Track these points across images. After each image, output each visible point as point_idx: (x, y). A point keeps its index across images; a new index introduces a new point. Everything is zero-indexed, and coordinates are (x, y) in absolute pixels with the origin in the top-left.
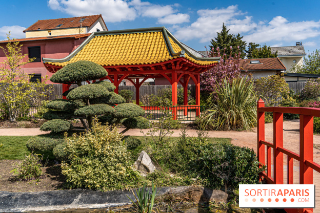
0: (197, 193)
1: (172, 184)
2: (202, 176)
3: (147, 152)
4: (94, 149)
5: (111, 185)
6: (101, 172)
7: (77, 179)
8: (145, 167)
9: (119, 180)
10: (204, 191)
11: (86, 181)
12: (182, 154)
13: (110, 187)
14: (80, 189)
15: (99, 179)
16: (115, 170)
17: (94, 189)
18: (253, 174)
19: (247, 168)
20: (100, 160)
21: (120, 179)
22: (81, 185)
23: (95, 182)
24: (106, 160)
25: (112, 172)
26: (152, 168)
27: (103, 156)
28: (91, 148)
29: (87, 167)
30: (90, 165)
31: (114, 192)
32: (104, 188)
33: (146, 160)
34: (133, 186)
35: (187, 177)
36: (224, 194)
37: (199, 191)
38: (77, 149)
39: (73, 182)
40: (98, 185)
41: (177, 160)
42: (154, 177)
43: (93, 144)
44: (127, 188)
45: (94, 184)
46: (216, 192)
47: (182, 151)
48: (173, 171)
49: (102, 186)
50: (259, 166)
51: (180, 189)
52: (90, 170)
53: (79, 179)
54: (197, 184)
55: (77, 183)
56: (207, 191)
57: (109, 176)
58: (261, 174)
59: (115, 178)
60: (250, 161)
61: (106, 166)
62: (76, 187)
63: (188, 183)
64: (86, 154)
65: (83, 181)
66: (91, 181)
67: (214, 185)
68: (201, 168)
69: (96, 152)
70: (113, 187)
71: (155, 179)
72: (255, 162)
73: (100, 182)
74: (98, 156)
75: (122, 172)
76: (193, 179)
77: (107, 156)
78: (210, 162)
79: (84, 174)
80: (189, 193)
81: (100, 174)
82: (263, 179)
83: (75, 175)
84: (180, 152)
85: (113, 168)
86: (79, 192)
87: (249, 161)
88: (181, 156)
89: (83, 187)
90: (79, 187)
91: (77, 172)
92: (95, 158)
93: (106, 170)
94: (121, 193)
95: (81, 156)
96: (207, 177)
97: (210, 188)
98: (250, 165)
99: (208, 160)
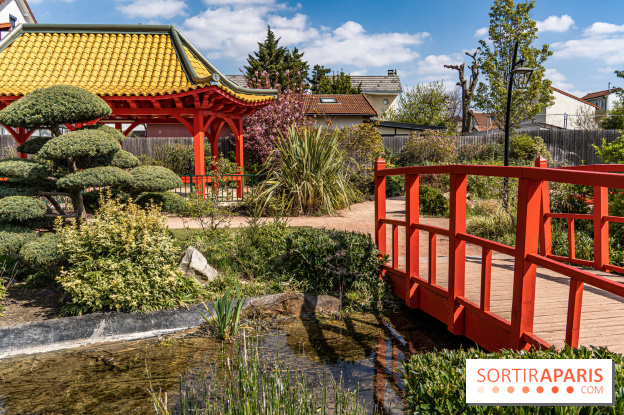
0: (295, 302)
1: (254, 293)
2: (299, 277)
3: (198, 248)
4: (120, 243)
5: (154, 302)
6: (139, 280)
7: (94, 296)
8: (198, 273)
9: (167, 293)
10: (306, 300)
11: (113, 296)
12: (257, 247)
13: (153, 305)
14: (99, 313)
15: (135, 293)
16: (160, 276)
17: (126, 309)
18: (371, 268)
19: (364, 260)
20: (133, 260)
21: (169, 290)
22: (101, 306)
23: (129, 298)
24: (146, 260)
25: (158, 279)
26: (212, 274)
27: (140, 253)
28: (114, 242)
29: (110, 274)
30: (116, 270)
31: (162, 312)
32: (144, 307)
33: (199, 262)
34: (190, 300)
35: (272, 282)
36: (334, 299)
37: (297, 298)
38: (84, 246)
39: (86, 301)
40: (135, 303)
41: (250, 258)
42: (220, 286)
43: (119, 235)
44: (182, 304)
45: (126, 301)
46: (323, 299)
47: (256, 244)
48: (246, 276)
49: (139, 305)
50: (379, 256)
51: (269, 299)
52: (118, 280)
53: (99, 295)
54: (291, 289)
55: (94, 303)
56: (309, 299)
57: (152, 287)
58: (382, 267)
59: (162, 288)
60: (368, 249)
61: (146, 271)
62: (90, 311)
63: (277, 289)
64: (105, 253)
65: (105, 298)
66: (121, 297)
67: (318, 289)
68: (295, 266)
69: (126, 246)
70: (158, 305)
71: (221, 289)
72: (374, 252)
73: (137, 297)
74: (130, 256)
75: (171, 279)
76: (284, 284)
77: (146, 253)
78: (312, 254)
79: (106, 286)
80: (283, 302)
81: (136, 284)
82: (383, 274)
83: (88, 290)
84: (253, 244)
85: (157, 273)
86: (101, 317)
87: (366, 250)
88: (255, 252)
89: (106, 308)
90: (97, 310)
91: (91, 284)
92: (123, 258)
93: (146, 277)
94: (174, 314)
95: (95, 256)
96: (306, 277)
97: (311, 295)
98: (368, 255)
99: (308, 251)
